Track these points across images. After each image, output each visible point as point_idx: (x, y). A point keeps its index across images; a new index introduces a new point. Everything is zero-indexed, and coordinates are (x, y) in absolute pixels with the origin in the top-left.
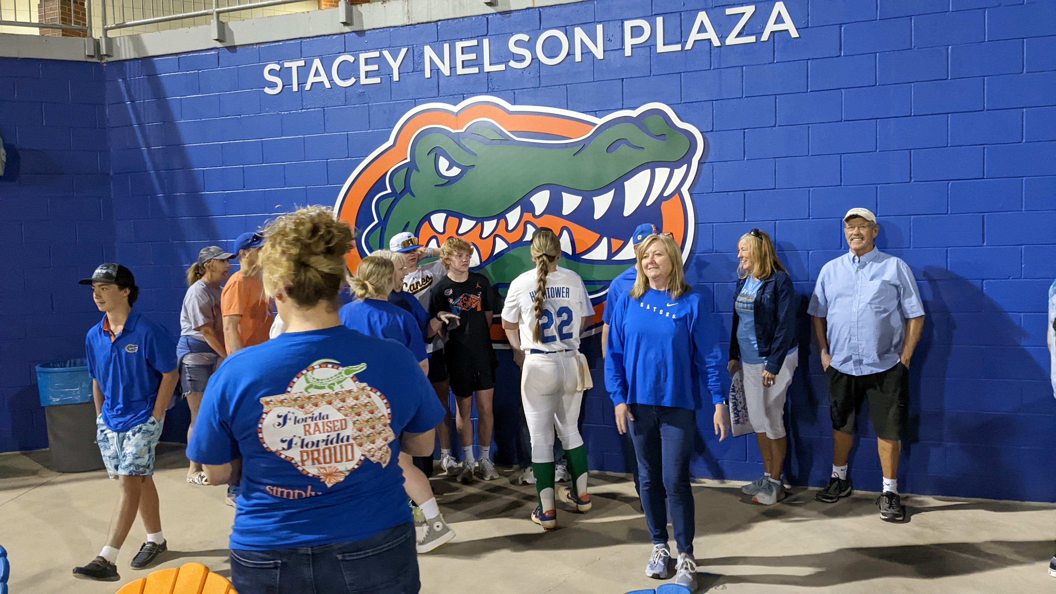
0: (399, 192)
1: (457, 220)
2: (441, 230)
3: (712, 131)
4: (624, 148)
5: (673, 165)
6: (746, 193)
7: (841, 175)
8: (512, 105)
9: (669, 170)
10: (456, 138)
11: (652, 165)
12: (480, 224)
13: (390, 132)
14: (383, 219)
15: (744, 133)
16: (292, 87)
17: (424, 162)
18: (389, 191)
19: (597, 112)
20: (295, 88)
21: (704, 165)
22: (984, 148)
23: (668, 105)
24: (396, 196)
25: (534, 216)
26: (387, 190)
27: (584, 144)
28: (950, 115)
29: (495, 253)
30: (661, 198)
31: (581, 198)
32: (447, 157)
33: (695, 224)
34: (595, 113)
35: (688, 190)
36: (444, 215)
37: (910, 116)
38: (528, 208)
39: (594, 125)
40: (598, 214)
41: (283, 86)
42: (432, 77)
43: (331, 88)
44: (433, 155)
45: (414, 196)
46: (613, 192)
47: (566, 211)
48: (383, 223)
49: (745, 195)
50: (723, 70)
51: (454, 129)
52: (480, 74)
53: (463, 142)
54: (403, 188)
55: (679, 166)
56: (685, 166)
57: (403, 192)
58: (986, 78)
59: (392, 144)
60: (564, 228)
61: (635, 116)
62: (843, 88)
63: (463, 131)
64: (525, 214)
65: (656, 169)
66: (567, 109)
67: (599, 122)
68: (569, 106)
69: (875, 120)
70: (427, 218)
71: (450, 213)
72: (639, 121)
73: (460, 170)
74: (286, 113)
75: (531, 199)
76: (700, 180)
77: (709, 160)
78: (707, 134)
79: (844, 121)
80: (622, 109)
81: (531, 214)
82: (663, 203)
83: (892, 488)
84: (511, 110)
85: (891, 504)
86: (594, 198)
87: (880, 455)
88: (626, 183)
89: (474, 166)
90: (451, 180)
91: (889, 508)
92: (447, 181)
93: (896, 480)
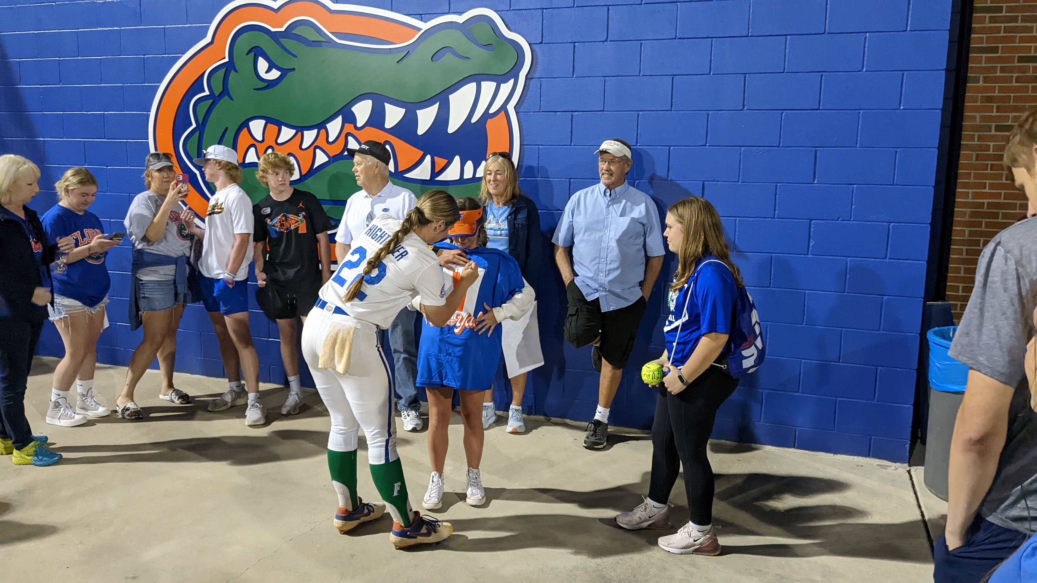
0: (217, 95)
1: (277, 128)
2: (260, 139)
3: (541, 43)
4: (448, 58)
5: (500, 79)
6: (574, 113)
7: (672, 99)
8: (334, 3)
9: (495, 84)
10: (276, 37)
11: (478, 78)
12: (300, 133)
13: (209, 27)
14: (200, 123)
15: (574, 46)
17: (243, 63)
18: (207, 93)
19: (423, 16)
21: (532, 81)
23: (496, 11)
24: (214, 99)
25: (356, 128)
26: (204, 91)
27: (408, 51)
28: (788, 37)
29: (315, 166)
30: (486, 115)
31: (404, 110)
32: (266, 58)
33: (521, 145)
34: (421, 17)
35: (515, 107)
36: (263, 122)
37: (747, 36)
38: (350, 118)
39: (419, 29)
40: (422, 129)
44: (252, 55)
45: (232, 99)
46: (437, 105)
47: (390, 123)
48: (201, 127)
49: (572, 116)
51: (273, 27)
53: (283, 42)
54: (222, 90)
55: (506, 81)
56: (512, 81)
59: (210, 41)
60: (387, 143)
61: (461, 22)
63: (283, 29)
64: (346, 124)
65: (482, 83)
66: (392, 10)
67: (424, 26)
68: (393, 8)
69: (710, 40)
71: (269, 120)
72: (464, 27)
73: (279, 73)
74: (101, 1)
75: (352, 109)
76: (527, 98)
77: (537, 75)
78: (536, 47)
79: (678, 38)
80: (448, 13)
81: (352, 125)
82: (489, 120)
83: (603, 416)
84: (332, 9)
85: (595, 431)
86: (417, 111)
87: (601, 382)
88: (451, 97)
89: (294, 69)
90: (271, 84)
91: (592, 436)
92: (266, 84)
93: (609, 410)
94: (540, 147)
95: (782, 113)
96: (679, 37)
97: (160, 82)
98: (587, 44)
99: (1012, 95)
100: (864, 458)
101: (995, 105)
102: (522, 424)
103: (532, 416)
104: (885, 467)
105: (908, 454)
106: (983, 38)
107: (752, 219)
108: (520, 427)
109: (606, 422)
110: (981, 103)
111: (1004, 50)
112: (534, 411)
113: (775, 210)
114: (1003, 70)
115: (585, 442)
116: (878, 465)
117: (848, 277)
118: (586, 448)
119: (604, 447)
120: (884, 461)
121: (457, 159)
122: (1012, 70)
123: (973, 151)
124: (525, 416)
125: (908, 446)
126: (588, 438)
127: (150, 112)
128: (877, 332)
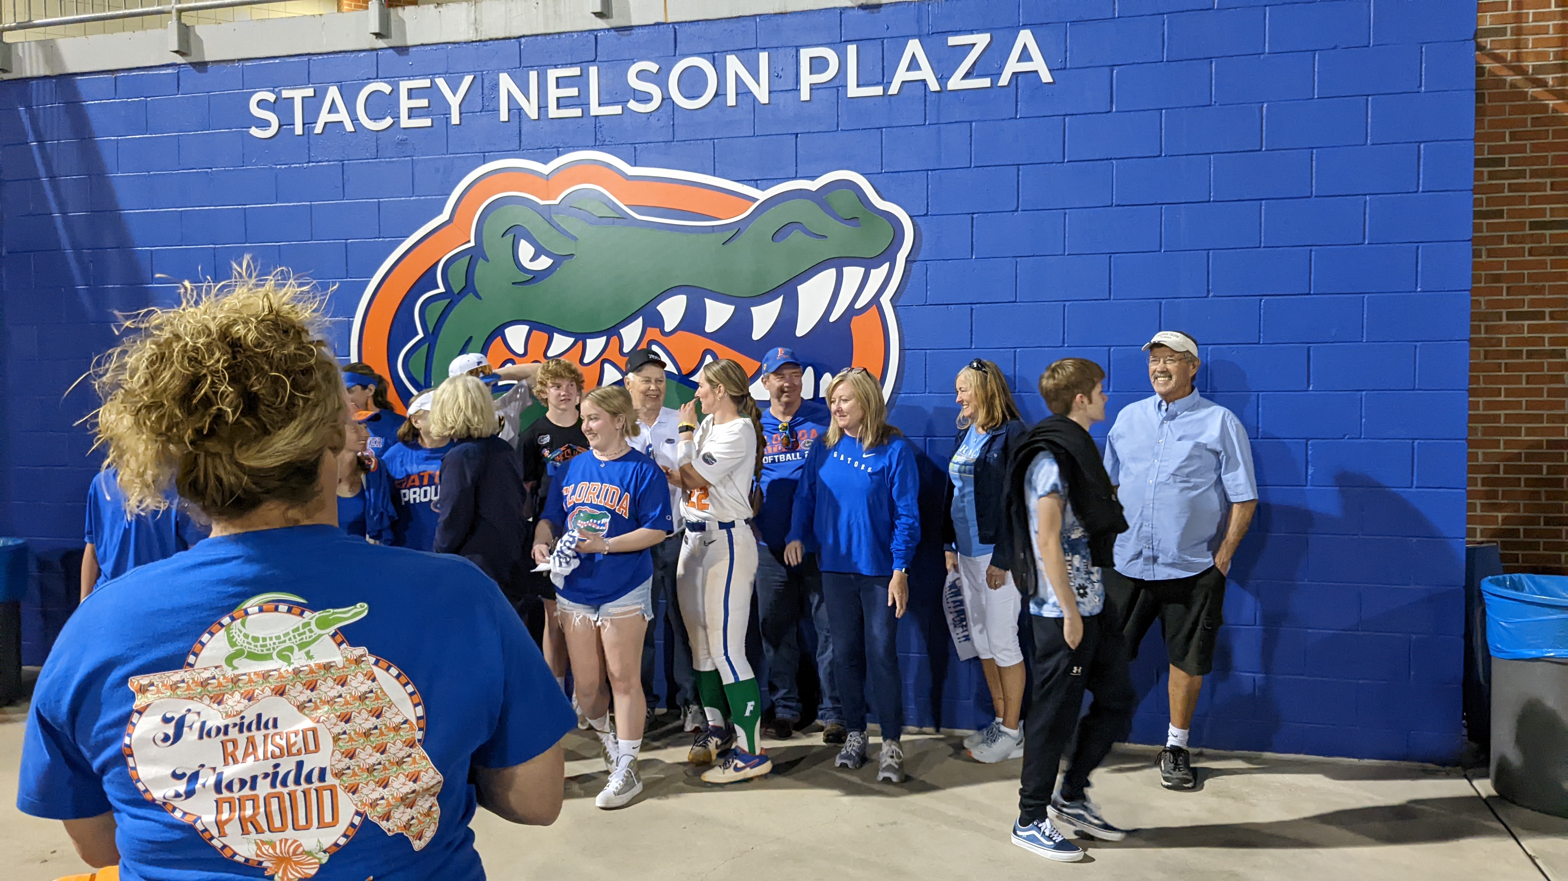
0: (456, 292)
1: (546, 335)
2: (521, 350)
3: (926, 215)
4: (797, 236)
5: (869, 264)
6: (974, 306)
7: (1110, 284)
8: (632, 166)
9: (863, 270)
10: (546, 213)
11: (839, 263)
12: (580, 343)
13: (445, 201)
14: (431, 331)
15: (972, 218)
16: (294, 129)
17: (497, 248)
18: (442, 289)
19: (759, 182)
20: (299, 130)
21: (915, 265)
22: (1311, 251)
23: (863, 174)
24: (452, 298)
25: (663, 333)
26: (437, 287)
27: (738, 229)
28: (1263, 202)
29: (604, 386)
30: (851, 311)
31: (732, 308)
32: (532, 241)
33: (900, 350)
34: (755, 183)
35: (891, 300)
36: (525, 328)
37: (1209, 201)
38: (654, 320)
39: (755, 200)
40: (759, 331)
41: (280, 126)
42: (511, 120)
43: (355, 131)
44: (509, 237)
45: (480, 298)
46: (781, 299)
47: (712, 325)
48: (431, 337)
49: (972, 309)
50: (942, 126)
51: (542, 199)
52: (584, 119)
53: (556, 219)
54: (464, 285)
55: (878, 266)
56: (887, 265)
57: (463, 292)
58: (1315, 151)
59: (447, 219)
60: (706, 352)
61: (814, 190)
62: (1115, 159)
63: (557, 202)
64: (649, 329)
65: (845, 269)
66: (713, 175)
67: (762, 196)
68: (717, 172)
69: (1159, 206)
70: (499, 332)
71: (534, 326)
72: (820, 197)
73: (550, 261)
74: (283, 167)
75: (658, 308)
76: (908, 287)
77: (921, 257)
78: (919, 221)
79: (1115, 206)
80: (795, 178)
81: (658, 330)
82: (854, 319)
84: (629, 174)
86: (752, 309)
88: (800, 288)
89: (573, 256)
90: (537, 277)
92: (530, 276)
94: (928, 351)
97: (371, 276)
98: (989, 215)
104: (1434, 772)
106: (1482, 198)
110: (1487, 283)
117: (1363, 513)
121: (809, 371)
123: (1480, 347)
127: (354, 316)
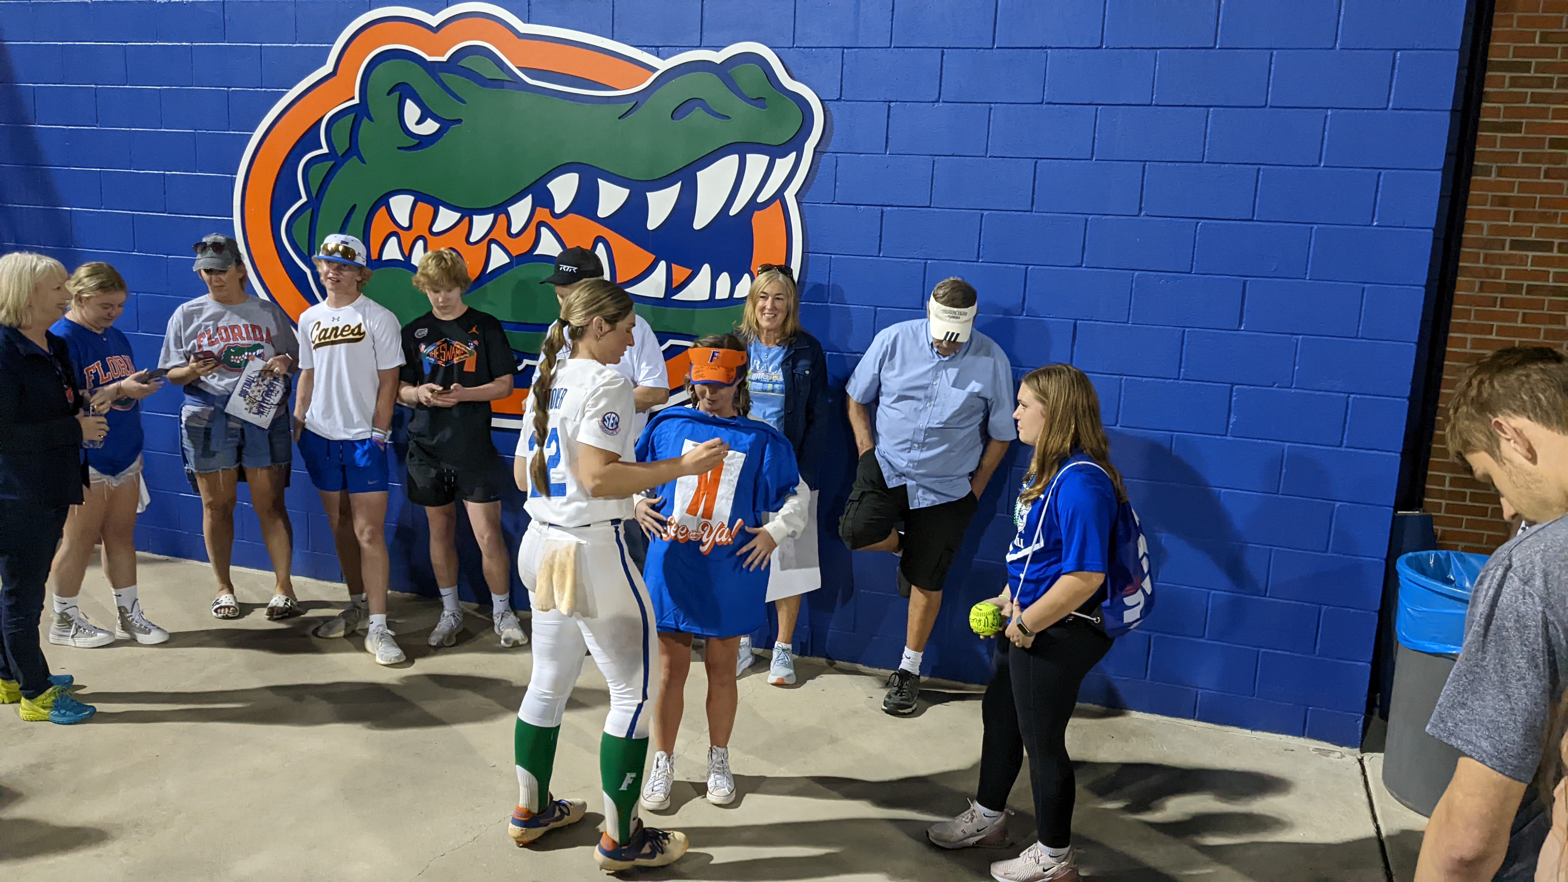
0: (340, 155)
1: (432, 208)
2: (406, 224)
3: (839, 100)
4: (698, 114)
5: (775, 152)
6: (885, 209)
7: (1034, 194)
8: (524, 22)
9: (767, 158)
10: (434, 71)
11: (742, 149)
12: (467, 219)
13: (328, 51)
14: (314, 195)
15: (889, 108)
17: (383, 106)
18: (325, 150)
19: (660, 49)
21: (824, 157)
22: (1259, 170)
23: (773, 49)
24: (336, 160)
25: (553, 213)
26: (321, 147)
27: (635, 102)
28: (1212, 109)
29: (489, 270)
30: (752, 205)
31: (626, 192)
32: (418, 102)
33: (803, 253)
34: (656, 50)
35: (796, 196)
36: (410, 199)
37: (1150, 105)
38: (544, 200)
39: (654, 70)
40: (654, 220)
44: (395, 96)
45: (364, 162)
46: (678, 185)
47: (605, 209)
48: (315, 202)
49: (882, 212)
51: (430, 55)
53: (444, 78)
54: (348, 146)
55: (784, 155)
56: (794, 154)
57: (347, 155)
58: (1275, 52)
59: (330, 70)
60: (599, 239)
61: (718, 62)
62: (1050, 48)
63: (444, 59)
64: (538, 209)
65: (748, 156)
66: (612, 39)
67: (663, 65)
68: (615, 34)
69: (1094, 107)
70: (383, 201)
71: (420, 197)
72: (723, 70)
73: (438, 126)
74: (163, 1)
75: (549, 186)
76: (815, 181)
77: (830, 148)
78: (830, 105)
79: (1047, 103)
80: (699, 47)
81: (547, 210)
82: (756, 213)
83: (913, 664)
84: (522, 31)
85: (900, 688)
86: (648, 194)
87: (910, 613)
88: (699, 174)
89: (459, 121)
90: (424, 141)
91: (896, 694)
92: (417, 141)
93: (921, 654)
94: (833, 256)
95: (1198, 223)
96: (1048, 101)
97: (253, 129)
98: (908, 104)
99: (1538, 196)
100: (1296, 738)
101: (1512, 210)
102: (792, 671)
103: (806, 658)
104: (1327, 753)
105: (1360, 734)
106: (1499, 108)
107: (1144, 379)
108: (788, 676)
109: (917, 673)
110: (1491, 205)
111: (1530, 127)
112: (809, 652)
113: (1180, 367)
114: (1526, 158)
115: (885, 704)
116: (1317, 749)
117: (1284, 471)
118: (887, 712)
119: (913, 711)
120: (1325, 744)
121: (706, 269)
122: (1539, 158)
123: (1474, 277)
124: (796, 657)
125: (1360, 723)
126: (889, 696)
127: (236, 174)
128: (1324, 554)
